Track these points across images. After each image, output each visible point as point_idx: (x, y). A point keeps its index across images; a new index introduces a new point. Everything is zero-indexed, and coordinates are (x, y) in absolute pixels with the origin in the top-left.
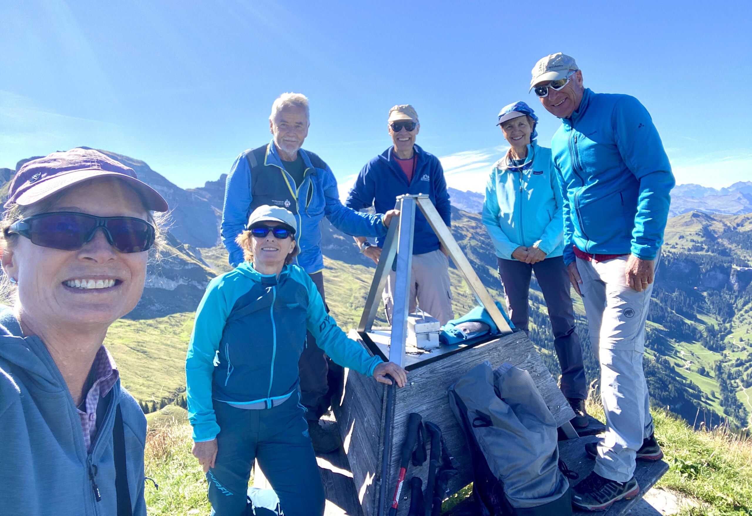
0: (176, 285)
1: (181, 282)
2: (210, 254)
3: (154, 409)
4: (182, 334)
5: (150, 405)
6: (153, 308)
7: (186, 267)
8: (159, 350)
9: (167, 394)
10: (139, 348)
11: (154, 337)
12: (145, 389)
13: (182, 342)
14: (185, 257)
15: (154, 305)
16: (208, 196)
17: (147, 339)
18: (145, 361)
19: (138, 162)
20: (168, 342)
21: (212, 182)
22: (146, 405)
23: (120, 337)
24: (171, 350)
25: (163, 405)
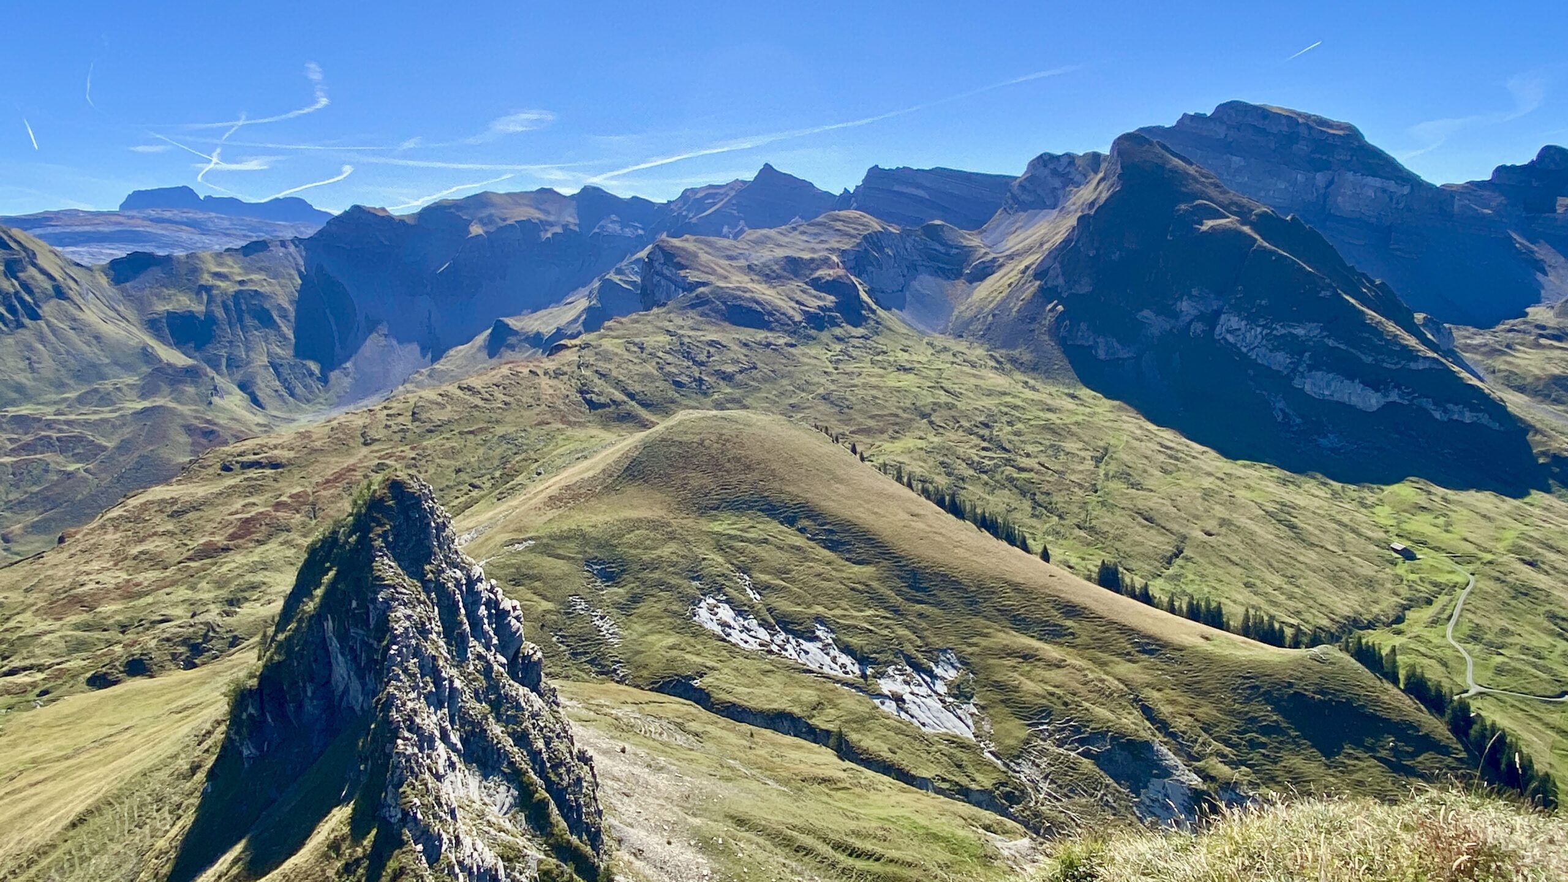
10: (1283, 516)
11: (1317, 502)
12: (1282, 598)
13: (1376, 524)
14: (1412, 341)
15: (1325, 436)
16: (1498, 200)
17: (1301, 501)
18: (1291, 544)
19: (1339, 126)
20: (1346, 519)
21: (1513, 167)
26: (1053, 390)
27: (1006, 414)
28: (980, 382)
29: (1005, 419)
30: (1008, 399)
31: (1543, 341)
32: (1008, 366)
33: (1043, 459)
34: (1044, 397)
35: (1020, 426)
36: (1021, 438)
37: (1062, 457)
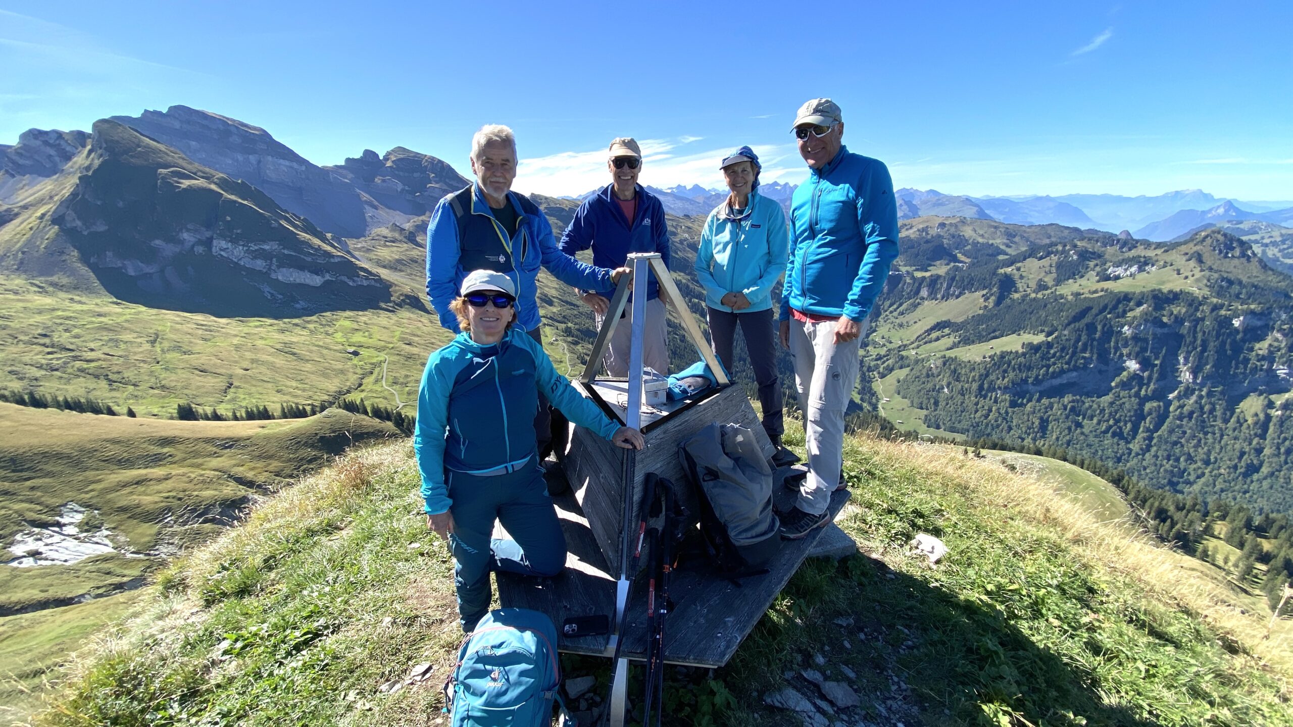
0: (323, 280)
1: (328, 277)
2: (359, 246)
3: (314, 413)
4: (335, 335)
5: (308, 408)
6: (298, 306)
7: (332, 260)
8: (311, 351)
9: (326, 398)
10: (287, 350)
11: (303, 338)
12: (300, 392)
13: (337, 343)
14: (329, 248)
15: (298, 303)
16: (351, 176)
17: (294, 339)
18: (295, 363)
19: (255, 128)
20: (321, 343)
21: (353, 159)
22: (304, 409)
23: (262, 338)
24: (325, 351)
25: (323, 409)
26: (98, 301)
27: (61, 324)
28: (29, 305)
29: (61, 328)
30: (60, 313)
31: (388, 243)
32: (51, 289)
33: (106, 349)
34: (92, 307)
35: (76, 331)
36: (82, 339)
37: (123, 346)
